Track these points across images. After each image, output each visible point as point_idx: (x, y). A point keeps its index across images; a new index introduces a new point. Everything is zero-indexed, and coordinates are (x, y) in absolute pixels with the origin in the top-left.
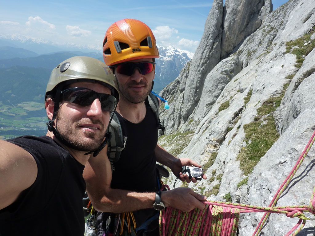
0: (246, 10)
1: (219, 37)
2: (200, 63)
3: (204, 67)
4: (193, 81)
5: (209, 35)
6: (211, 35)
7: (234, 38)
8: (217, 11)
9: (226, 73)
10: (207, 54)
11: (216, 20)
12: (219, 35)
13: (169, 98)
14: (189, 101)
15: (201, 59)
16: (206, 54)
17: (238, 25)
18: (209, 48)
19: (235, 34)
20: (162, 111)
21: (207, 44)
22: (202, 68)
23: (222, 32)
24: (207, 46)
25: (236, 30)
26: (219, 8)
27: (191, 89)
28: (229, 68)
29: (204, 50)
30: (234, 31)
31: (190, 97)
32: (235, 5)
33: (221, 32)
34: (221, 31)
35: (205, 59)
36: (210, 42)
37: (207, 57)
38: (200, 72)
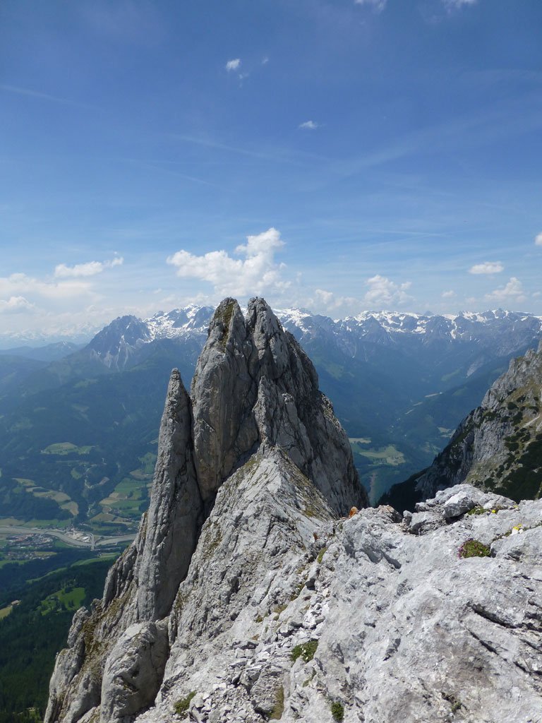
0: (224, 411)
1: (186, 469)
2: (154, 534)
3: (162, 543)
4: (147, 573)
5: (163, 472)
6: (166, 473)
7: (217, 464)
8: (171, 420)
9: (122, 679)
10: (165, 515)
11: (171, 440)
12: (185, 463)
13: (125, 588)
14: (147, 617)
15: (156, 525)
16: (163, 514)
17: (219, 440)
18: (167, 502)
19: (217, 456)
20: (114, 623)
21: (162, 492)
22: (159, 546)
23: (192, 455)
24: (162, 496)
25: (216, 449)
26: (173, 414)
27: (148, 590)
28: (127, 667)
29: (159, 504)
30: (213, 452)
31: (148, 608)
32: (204, 403)
33: (189, 457)
34: (189, 455)
35: (161, 525)
36: (167, 489)
37: (164, 520)
38: (157, 555)
